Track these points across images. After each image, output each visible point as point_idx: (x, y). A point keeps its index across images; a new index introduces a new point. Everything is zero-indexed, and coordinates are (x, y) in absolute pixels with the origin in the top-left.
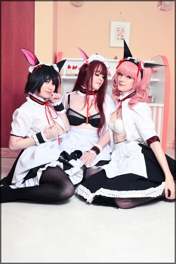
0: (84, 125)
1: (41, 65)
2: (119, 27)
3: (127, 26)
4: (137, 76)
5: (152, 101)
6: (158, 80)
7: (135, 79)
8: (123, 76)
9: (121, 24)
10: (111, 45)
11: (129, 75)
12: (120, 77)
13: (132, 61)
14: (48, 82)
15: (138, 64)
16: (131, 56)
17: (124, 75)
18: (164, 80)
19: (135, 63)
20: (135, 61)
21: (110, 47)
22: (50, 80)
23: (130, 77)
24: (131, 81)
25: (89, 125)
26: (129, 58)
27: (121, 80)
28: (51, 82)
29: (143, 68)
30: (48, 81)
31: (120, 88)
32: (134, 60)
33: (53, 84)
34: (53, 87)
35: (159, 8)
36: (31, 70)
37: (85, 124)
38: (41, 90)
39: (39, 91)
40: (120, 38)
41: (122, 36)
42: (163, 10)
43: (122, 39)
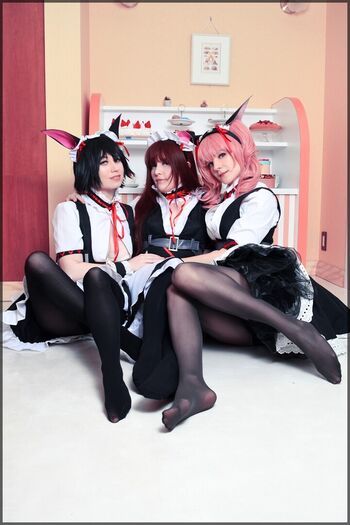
1: (85, 142)
2: (208, 46)
3: (224, 43)
5: (276, 185)
6: (284, 144)
9: (212, 40)
10: (194, 81)
14: (106, 162)
18: (297, 145)
21: (192, 84)
22: (107, 157)
23: (223, 155)
30: (105, 159)
33: (115, 161)
34: (120, 166)
35: (284, 9)
40: (210, 66)
41: (215, 63)
42: (291, 13)
43: (215, 69)
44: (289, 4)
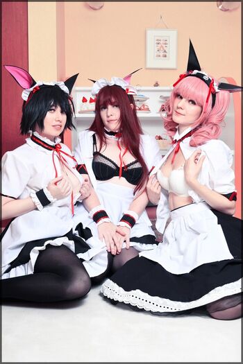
0: (115, 178)
1: (40, 86)
2: (159, 38)
4: (207, 102)
7: (202, 107)
8: (184, 100)
10: (149, 66)
11: (193, 99)
12: (177, 100)
13: (200, 76)
14: (54, 110)
15: (209, 83)
16: (200, 69)
17: (185, 98)
19: (204, 80)
20: (204, 78)
21: (146, 69)
22: (56, 107)
23: (193, 103)
24: (196, 109)
25: (123, 179)
26: (195, 72)
27: (180, 105)
28: (59, 109)
29: (217, 90)
30: (54, 108)
31: (177, 119)
32: (203, 75)
33: (62, 112)
34: (64, 118)
35: (220, 7)
36: (25, 96)
37: (118, 177)
38: (45, 124)
39: (42, 126)
40: (162, 54)
41: (165, 51)
42: (226, 10)
43: (165, 56)
44: (224, 3)
